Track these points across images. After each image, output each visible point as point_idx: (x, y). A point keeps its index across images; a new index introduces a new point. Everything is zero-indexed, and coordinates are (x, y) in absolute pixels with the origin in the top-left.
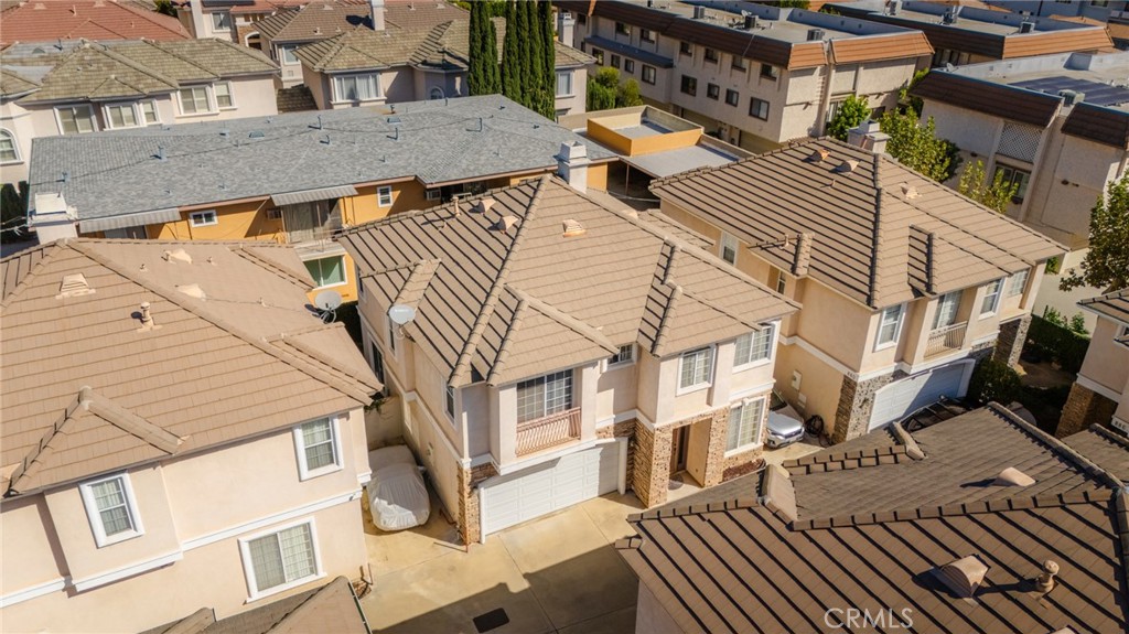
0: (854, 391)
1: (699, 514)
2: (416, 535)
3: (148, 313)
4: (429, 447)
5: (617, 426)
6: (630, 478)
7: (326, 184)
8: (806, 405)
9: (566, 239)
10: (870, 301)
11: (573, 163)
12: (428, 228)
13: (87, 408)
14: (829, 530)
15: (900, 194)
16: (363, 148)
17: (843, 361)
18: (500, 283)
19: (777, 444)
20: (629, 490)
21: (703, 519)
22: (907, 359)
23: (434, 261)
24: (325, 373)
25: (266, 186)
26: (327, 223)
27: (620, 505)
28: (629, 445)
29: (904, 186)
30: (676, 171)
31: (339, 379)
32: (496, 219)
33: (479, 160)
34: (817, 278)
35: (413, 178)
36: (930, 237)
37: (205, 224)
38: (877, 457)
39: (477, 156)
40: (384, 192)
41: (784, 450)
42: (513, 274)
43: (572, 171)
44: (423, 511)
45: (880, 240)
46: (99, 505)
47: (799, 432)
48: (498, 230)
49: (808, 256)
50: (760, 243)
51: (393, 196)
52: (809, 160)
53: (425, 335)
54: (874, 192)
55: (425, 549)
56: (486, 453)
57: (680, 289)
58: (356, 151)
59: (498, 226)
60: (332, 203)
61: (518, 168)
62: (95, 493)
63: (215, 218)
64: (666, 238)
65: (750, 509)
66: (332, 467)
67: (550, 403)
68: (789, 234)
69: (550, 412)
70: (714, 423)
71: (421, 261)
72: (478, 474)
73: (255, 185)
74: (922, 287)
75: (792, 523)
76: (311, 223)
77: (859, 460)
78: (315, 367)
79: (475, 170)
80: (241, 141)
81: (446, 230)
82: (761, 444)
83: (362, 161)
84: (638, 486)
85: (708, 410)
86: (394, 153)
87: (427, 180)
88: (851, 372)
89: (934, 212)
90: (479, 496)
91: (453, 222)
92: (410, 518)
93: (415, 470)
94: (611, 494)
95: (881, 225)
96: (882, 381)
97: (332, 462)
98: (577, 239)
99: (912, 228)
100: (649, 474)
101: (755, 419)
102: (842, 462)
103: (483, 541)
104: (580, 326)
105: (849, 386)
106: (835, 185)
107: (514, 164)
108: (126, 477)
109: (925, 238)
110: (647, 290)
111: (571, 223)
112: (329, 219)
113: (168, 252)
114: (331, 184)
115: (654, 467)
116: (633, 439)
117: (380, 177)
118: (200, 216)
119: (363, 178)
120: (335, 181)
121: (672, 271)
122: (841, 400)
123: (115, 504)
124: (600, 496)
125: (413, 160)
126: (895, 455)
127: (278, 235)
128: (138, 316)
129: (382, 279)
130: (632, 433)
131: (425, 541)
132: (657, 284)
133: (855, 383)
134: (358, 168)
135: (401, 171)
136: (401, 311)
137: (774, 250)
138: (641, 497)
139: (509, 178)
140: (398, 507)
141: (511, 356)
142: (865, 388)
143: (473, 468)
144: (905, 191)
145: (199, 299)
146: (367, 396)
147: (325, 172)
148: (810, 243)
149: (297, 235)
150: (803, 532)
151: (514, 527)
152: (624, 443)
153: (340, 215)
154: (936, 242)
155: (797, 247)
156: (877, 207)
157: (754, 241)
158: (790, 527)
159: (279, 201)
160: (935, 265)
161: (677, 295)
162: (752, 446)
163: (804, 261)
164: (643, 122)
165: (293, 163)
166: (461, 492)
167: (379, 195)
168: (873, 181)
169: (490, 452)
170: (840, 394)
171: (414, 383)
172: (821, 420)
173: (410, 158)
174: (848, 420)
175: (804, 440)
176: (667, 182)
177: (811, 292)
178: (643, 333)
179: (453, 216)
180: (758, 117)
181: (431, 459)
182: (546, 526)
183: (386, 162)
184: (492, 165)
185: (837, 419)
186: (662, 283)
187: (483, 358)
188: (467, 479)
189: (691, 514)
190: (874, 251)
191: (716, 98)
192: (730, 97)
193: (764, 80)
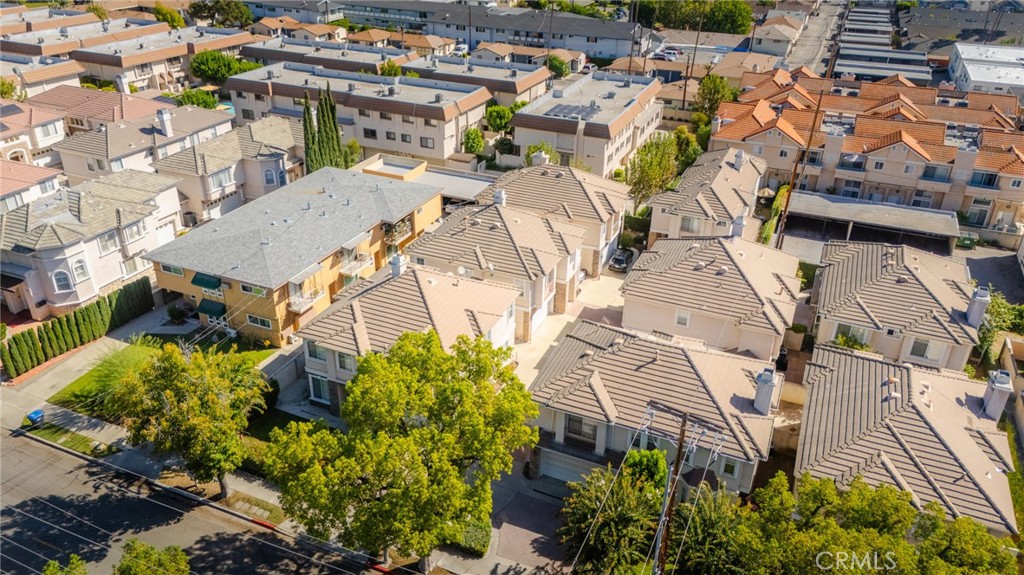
6: (555, 306)
10: (600, 220)
15: (585, 181)
16: (341, 213)
17: (594, 245)
18: (517, 246)
22: (608, 238)
23: (477, 247)
29: (585, 178)
32: (490, 225)
33: (397, 205)
34: (579, 219)
35: (380, 222)
45: (591, 199)
47: (585, 276)
49: (570, 211)
50: (549, 211)
52: (543, 174)
54: (578, 182)
59: (494, 227)
61: (416, 205)
64: (541, 217)
68: (558, 205)
74: (611, 211)
79: (402, 211)
84: (559, 306)
87: (391, 220)
88: (596, 248)
89: (596, 184)
91: (468, 232)
95: (588, 194)
96: (603, 248)
99: (596, 193)
100: (564, 301)
105: (596, 253)
106: (561, 182)
107: (413, 204)
109: (602, 195)
110: (550, 236)
111: (516, 219)
117: (370, 225)
120: (356, 232)
121: (552, 227)
125: (370, 213)
137: (556, 212)
138: (561, 310)
142: (600, 252)
147: (345, 229)
148: (567, 206)
155: (565, 209)
156: (582, 187)
157: (546, 211)
160: (611, 203)
164: (385, 164)
165: (325, 229)
168: (575, 178)
170: (593, 257)
172: (588, 269)
173: (367, 212)
174: (597, 266)
177: (577, 223)
178: (560, 250)
179: (465, 229)
180: (427, 147)
184: (406, 206)
185: (593, 267)
186: (553, 232)
187: (534, 269)
190: (592, 203)
191: (394, 139)
192: (404, 138)
193: (428, 127)
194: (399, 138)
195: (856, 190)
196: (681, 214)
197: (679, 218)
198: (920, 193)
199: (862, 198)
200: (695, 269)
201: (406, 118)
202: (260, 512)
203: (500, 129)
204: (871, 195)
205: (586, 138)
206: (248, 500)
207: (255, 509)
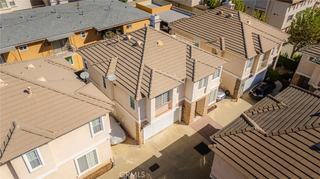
0: (240, 83)
1: (234, 135)
2: (123, 144)
3: (30, 90)
4: (122, 117)
5: (179, 103)
6: (182, 117)
7: (64, 33)
8: (224, 87)
9: (159, 47)
10: (246, 57)
11: (156, 21)
12: (109, 46)
13: (18, 128)
14: (278, 135)
15: (247, 23)
16: (73, 19)
17: (236, 74)
18: (143, 64)
19: (219, 100)
20: (182, 120)
21: (236, 136)
22: (253, 72)
23: (116, 58)
24: (96, 102)
25: (43, 35)
26: (66, 45)
27: (180, 125)
28: (182, 108)
29: (248, 20)
30: (176, 20)
31: (101, 104)
32: (134, 42)
33: (112, 20)
34: (228, 51)
35: (92, 28)
36: (258, 36)
37: (24, 50)
38: (273, 108)
39: (111, 19)
40: (83, 33)
41: (220, 101)
42: (146, 61)
43: (156, 24)
44: (124, 137)
45: (245, 38)
46: (29, 159)
47: (224, 96)
48: (136, 46)
49: (224, 44)
50: (209, 41)
51: (86, 34)
52: (218, 14)
53: (121, 84)
54: (240, 23)
55: (127, 148)
56: (145, 118)
57: (196, 60)
58: (70, 20)
59: (135, 45)
60: (66, 39)
61: (125, 22)
62: (27, 156)
63: (27, 47)
64: (187, 44)
65: (250, 131)
66: (101, 131)
67: (163, 101)
68: (218, 38)
69: (163, 103)
70: (206, 98)
71: (112, 59)
72: (143, 124)
73: (39, 35)
74: (259, 51)
75: (266, 134)
76: (60, 46)
77: (268, 109)
78: (92, 101)
79: (112, 24)
80: (29, 19)
81: (116, 47)
82: (216, 101)
83: (74, 24)
84: (185, 119)
85: (205, 95)
86: (84, 20)
87: (98, 28)
88: (239, 77)
89: (257, 28)
90: (143, 131)
91: (118, 44)
92: (121, 140)
93: (118, 124)
94: (177, 122)
95: (245, 33)
96: (246, 79)
97: (101, 130)
98: (162, 47)
99: (252, 33)
100: (189, 116)
101: (214, 94)
102: (263, 110)
103: (144, 143)
104: (170, 75)
105: (238, 81)
106: (228, 21)
107: (124, 21)
108: (38, 149)
109: (257, 36)
110: (186, 61)
111: (158, 41)
112: (66, 44)
113: (27, 66)
114: (66, 32)
115: (191, 113)
116: (183, 106)
117: (82, 29)
118: (22, 48)
119: (76, 29)
120: (67, 31)
121: (192, 54)
122: (236, 86)
123: (34, 158)
124: (174, 123)
125: (90, 22)
126: (279, 107)
127: (50, 51)
128: (26, 91)
129: (99, 65)
130: (183, 105)
131: (126, 146)
132: (188, 58)
133: (241, 81)
134: (73, 26)
135: (88, 26)
136: (111, 76)
137: (214, 43)
138: (186, 122)
139: (123, 25)
140: (116, 137)
141: (153, 88)
142: (243, 82)
143: (141, 123)
144: (248, 22)
145: (45, 82)
146: (111, 108)
147: (62, 28)
148: (224, 40)
149: (56, 50)
150: (270, 137)
151: (152, 137)
152: (181, 107)
153: (69, 42)
154: (261, 37)
155: (221, 42)
156: (242, 28)
157: (207, 41)
158: (265, 135)
159: (50, 40)
160: (262, 44)
161: (196, 62)
162: (213, 102)
163: (224, 47)
164: (152, 3)
165: (50, 26)
166: (137, 130)
167: (81, 34)
168: (239, 20)
169: (146, 117)
170: (235, 84)
171: (114, 97)
172: (229, 91)
173: (89, 21)
174: (238, 91)
175: (225, 98)
176: (174, 23)
177: (226, 55)
178: (188, 75)
179: (118, 42)
181: (123, 120)
182: (161, 135)
183: (82, 23)
184: (117, 21)
185: (234, 91)
186: (190, 58)
187: (144, 90)
188: (140, 126)
189: (231, 134)
190: (244, 41)
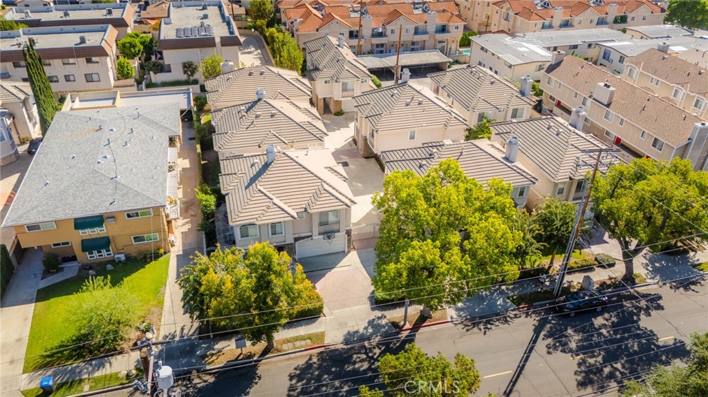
52: (250, 75)
164: (80, 101)
191: (57, 81)
192: (67, 78)
193: (90, 65)
194: (62, 79)
195: (382, 49)
196: (342, 81)
197: (341, 84)
198: (413, 43)
199: (386, 52)
200: (407, 105)
201: (66, 61)
202: (303, 343)
203: (135, 56)
204: (390, 50)
205: (224, 48)
206: (288, 341)
207: (298, 343)
